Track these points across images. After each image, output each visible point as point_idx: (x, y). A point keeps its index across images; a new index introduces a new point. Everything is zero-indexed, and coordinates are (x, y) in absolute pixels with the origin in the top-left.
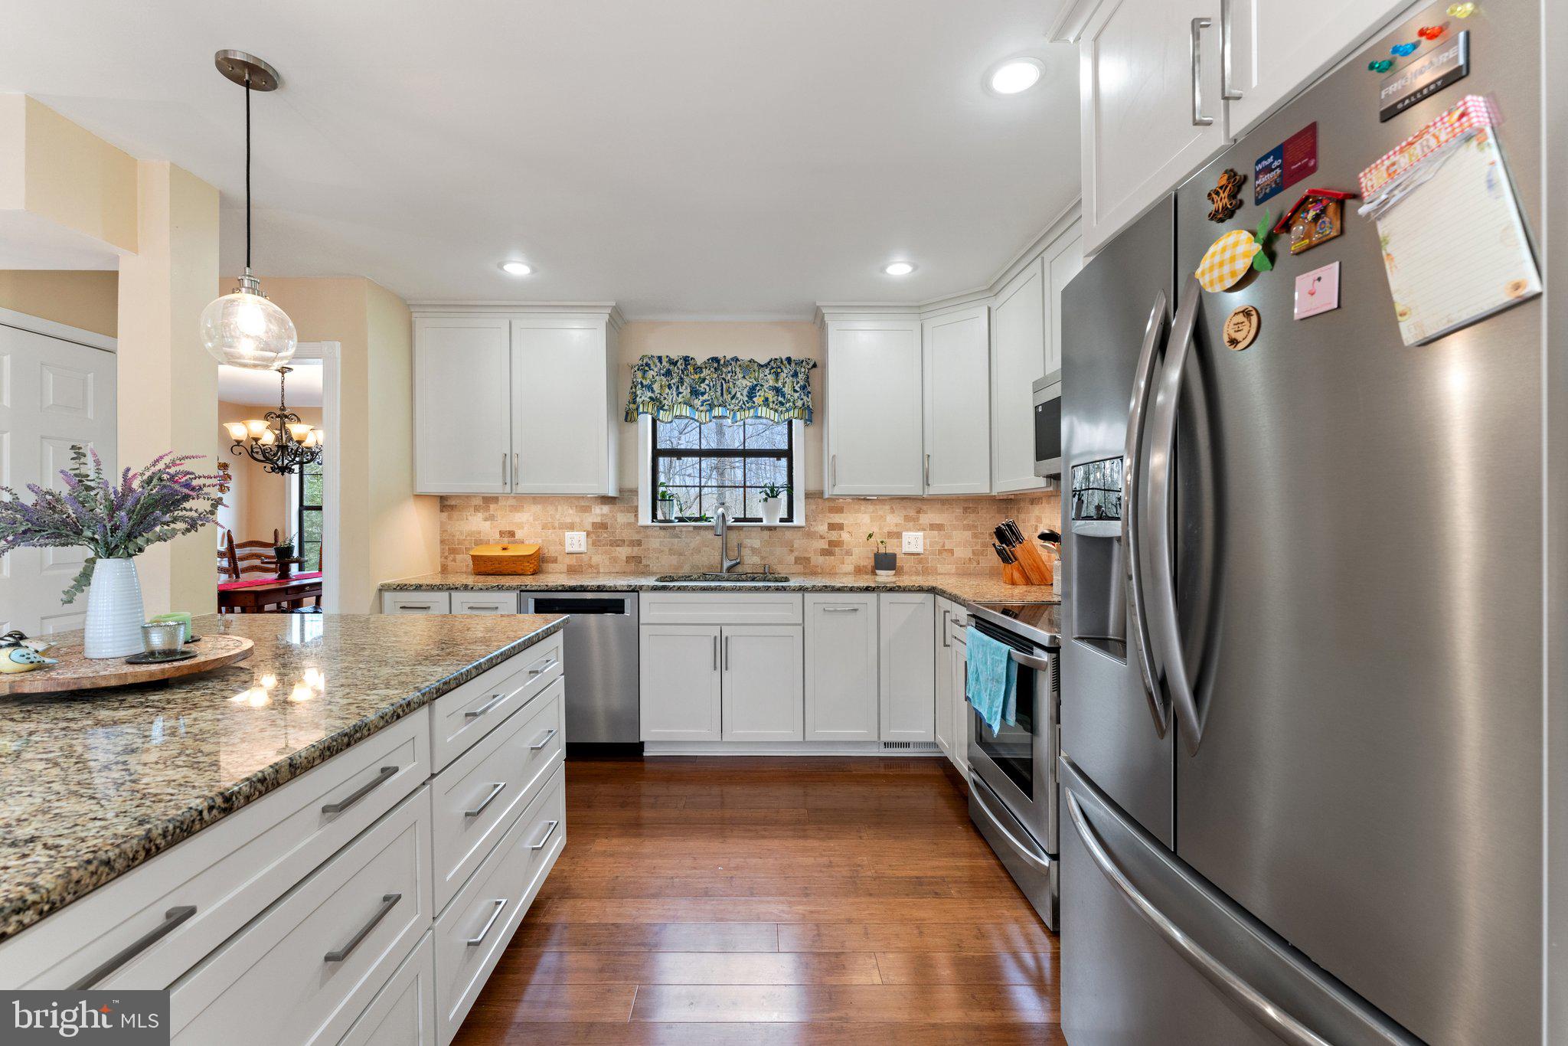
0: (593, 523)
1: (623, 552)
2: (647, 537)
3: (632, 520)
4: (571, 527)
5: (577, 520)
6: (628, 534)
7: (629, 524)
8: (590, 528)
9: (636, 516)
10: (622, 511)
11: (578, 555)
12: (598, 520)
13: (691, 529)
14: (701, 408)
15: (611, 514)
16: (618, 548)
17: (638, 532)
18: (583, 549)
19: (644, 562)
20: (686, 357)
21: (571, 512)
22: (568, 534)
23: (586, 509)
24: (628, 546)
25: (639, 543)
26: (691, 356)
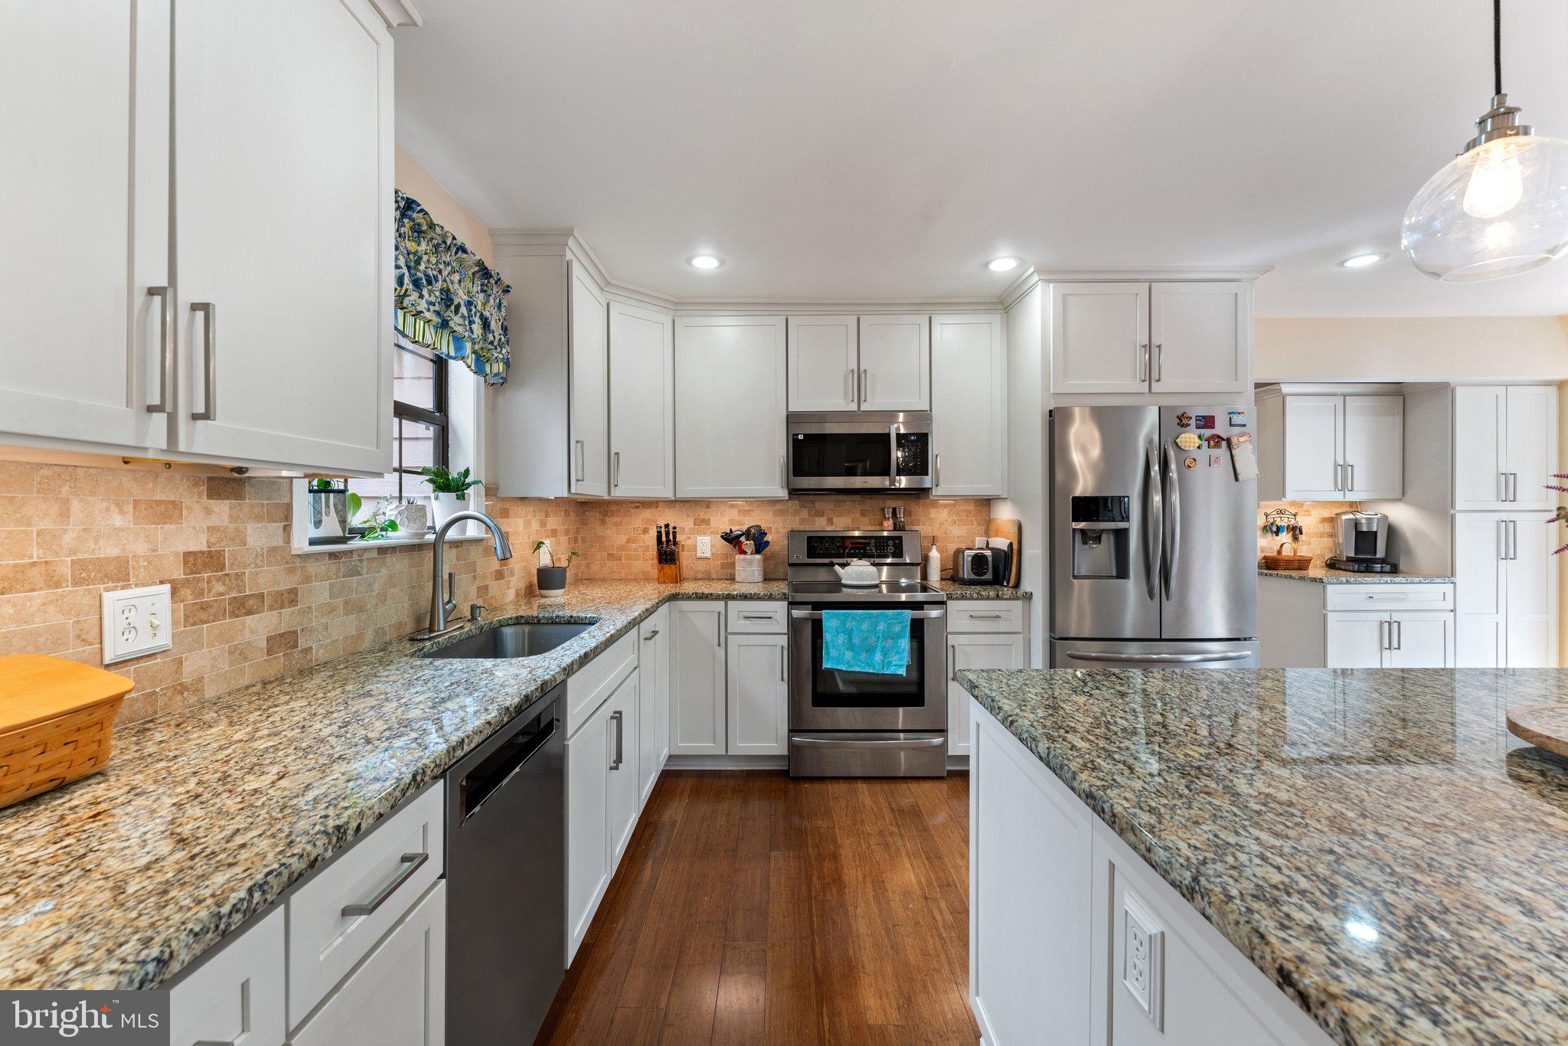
0: (187, 555)
1: (259, 627)
2: (307, 579)
3: (279, 541)
4: (120, 574)
5: (140, 548)
6: (269, 579)
7: (273, 551)
8: (179, 574)
9: (287, 529)
10: (259, 518)
11: (143, 664)
12: (199, 544)
13: (375, 554)
14: (428, 315)
15: (232, 526)
16: (249, 619)
17: (291, 571)
18: (164, 640)
19: (302, 643)
20: (414, 202)
21: (118, 520)
22: (114, 599)
23: (169, 513)
24: (271, 608)
25: (290, 598)
26: (424, 206)
